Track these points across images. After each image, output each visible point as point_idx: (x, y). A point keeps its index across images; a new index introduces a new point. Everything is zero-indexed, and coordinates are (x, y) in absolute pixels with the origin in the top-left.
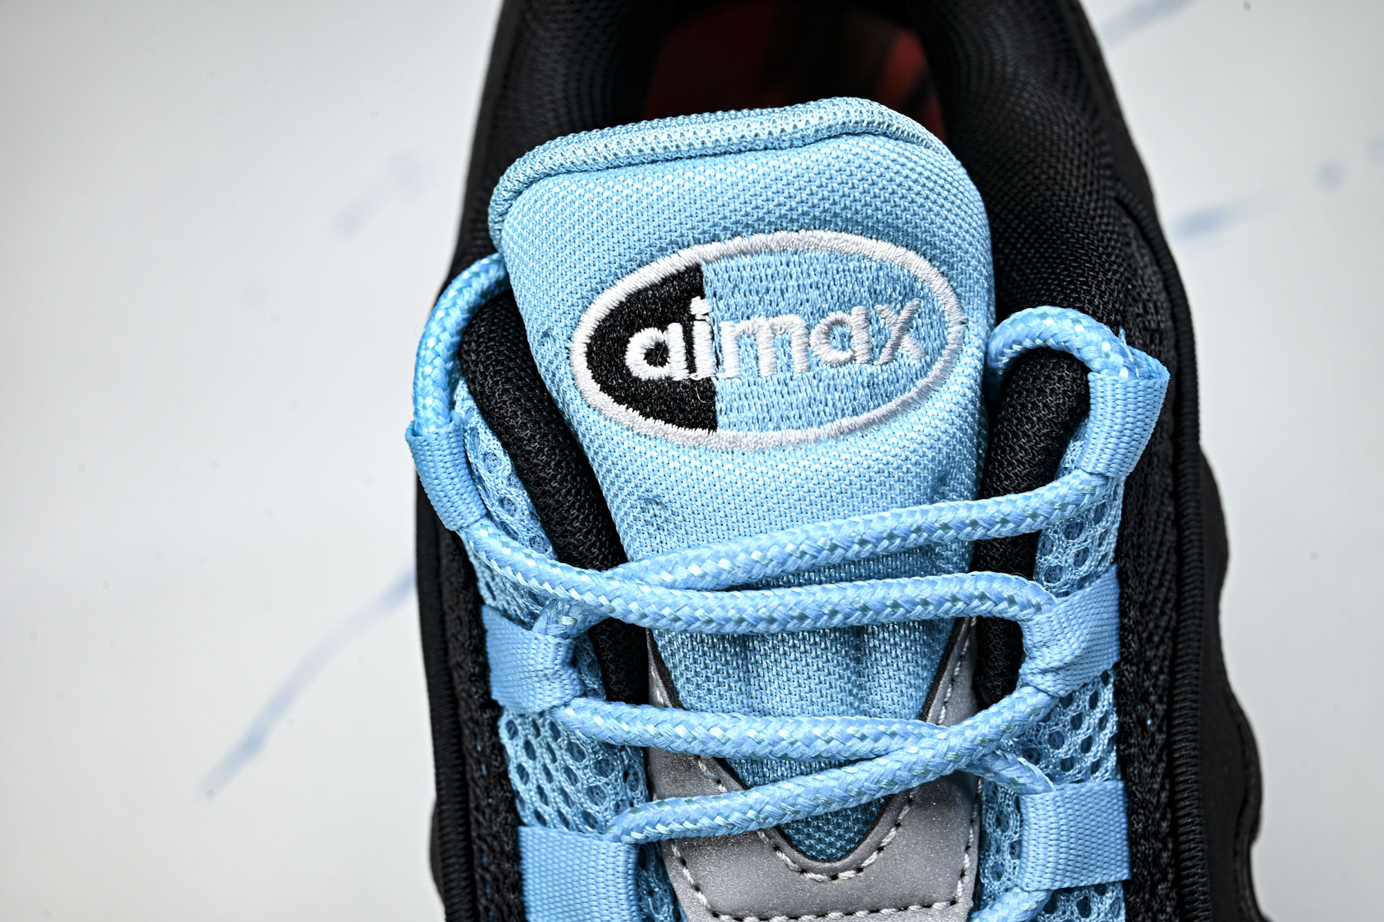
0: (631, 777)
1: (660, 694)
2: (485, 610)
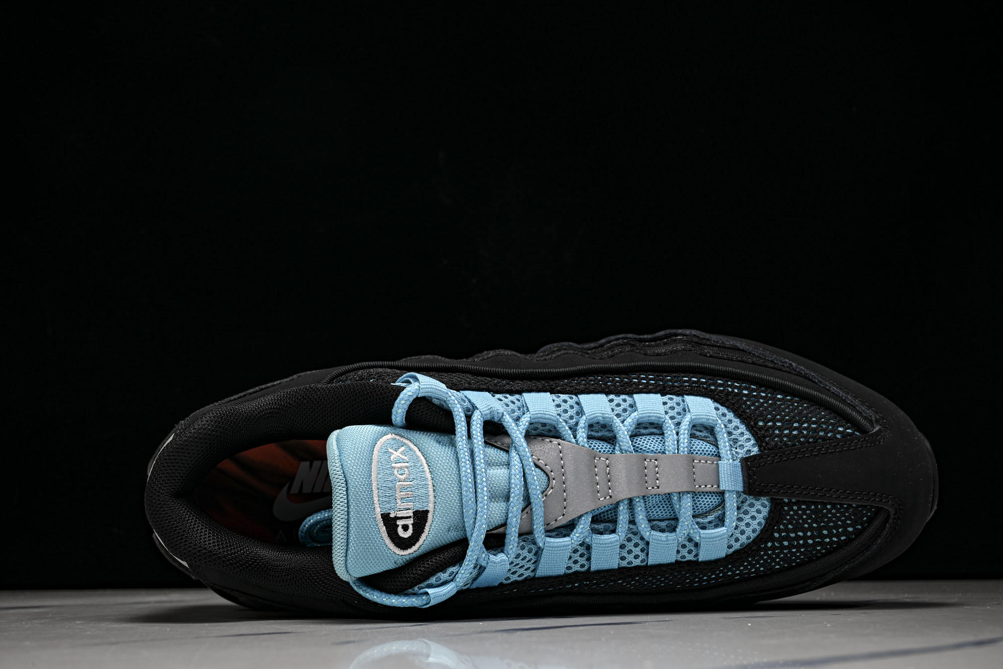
0: (525, 539)
1: (501, 530)
2: (472, 587)
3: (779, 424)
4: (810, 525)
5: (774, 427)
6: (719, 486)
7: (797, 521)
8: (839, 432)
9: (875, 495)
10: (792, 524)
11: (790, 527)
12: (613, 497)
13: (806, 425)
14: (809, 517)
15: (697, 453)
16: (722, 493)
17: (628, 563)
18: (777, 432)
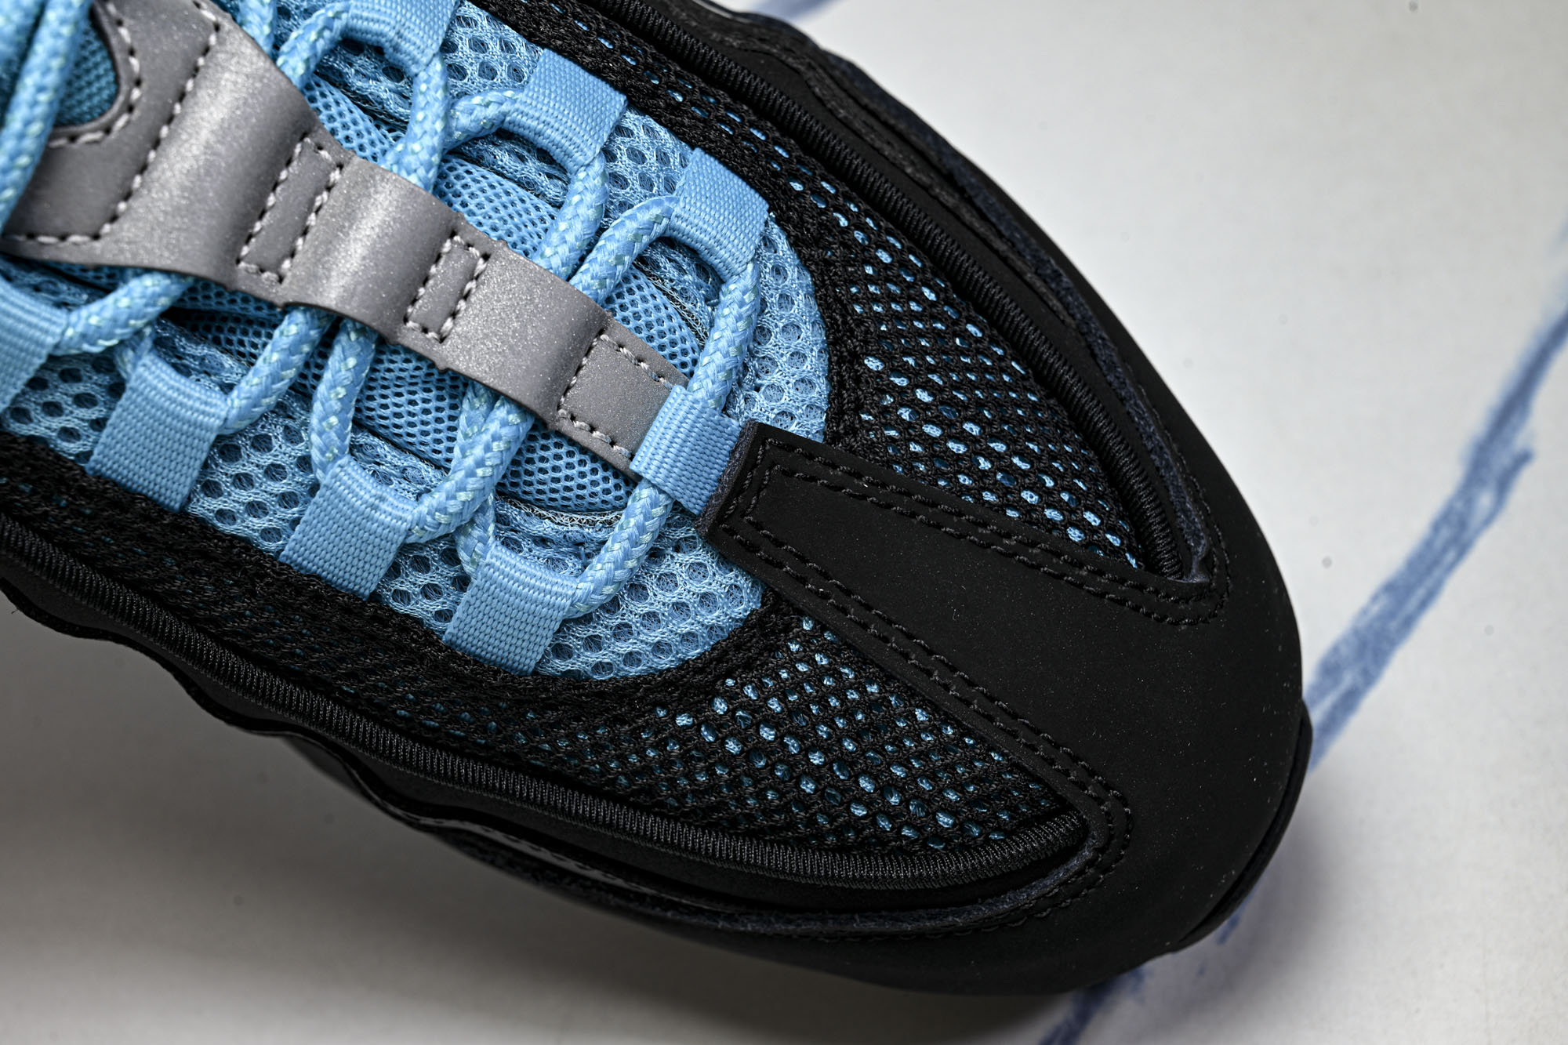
3: (923, 396)
4: (838, 737)
5: (904, 397)
6: (632, 457)
7: (806, 700)
8: (1082, 525)
9: (1075, 759)
10: (783, 700)
11: (775, 705)
12: (286, 282)
13: (1000, 447)
14: (848, 712)
15: (625, 320)
16: (632, 481)
17: (221, 514)
18: (905, 414)
